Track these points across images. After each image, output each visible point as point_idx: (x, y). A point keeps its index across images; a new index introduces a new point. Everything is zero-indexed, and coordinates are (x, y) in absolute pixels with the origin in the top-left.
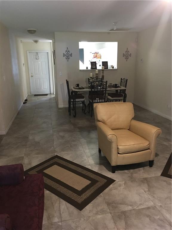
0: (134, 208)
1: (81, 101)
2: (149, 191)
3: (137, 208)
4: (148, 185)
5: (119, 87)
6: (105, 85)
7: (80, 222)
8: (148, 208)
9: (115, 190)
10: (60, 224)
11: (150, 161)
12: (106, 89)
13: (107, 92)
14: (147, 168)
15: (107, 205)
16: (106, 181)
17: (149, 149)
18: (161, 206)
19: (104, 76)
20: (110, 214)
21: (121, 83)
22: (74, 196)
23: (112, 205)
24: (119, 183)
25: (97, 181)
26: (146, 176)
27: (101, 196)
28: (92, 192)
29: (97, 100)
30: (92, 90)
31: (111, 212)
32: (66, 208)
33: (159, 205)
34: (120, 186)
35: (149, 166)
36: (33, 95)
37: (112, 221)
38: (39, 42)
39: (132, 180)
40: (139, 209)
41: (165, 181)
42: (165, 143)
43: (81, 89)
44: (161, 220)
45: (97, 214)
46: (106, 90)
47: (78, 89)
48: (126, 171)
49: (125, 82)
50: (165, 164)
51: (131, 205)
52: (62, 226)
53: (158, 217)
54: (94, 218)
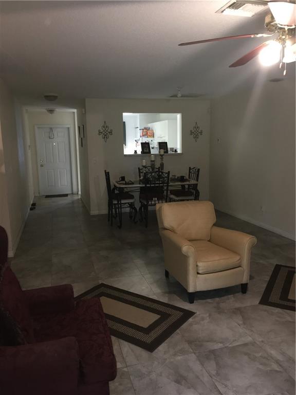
0: (226, 345)
1: (128, 203)
2: (244, 324)
3: (230, 346)
4: (243, 317)
5: (186, 180)
6: (166, 177)
7: (154, 366)
8: (246, 345)
9: (196, 324)
10: (125, 369)
11: (242, 284)
12: (168, 183)
13: (170, 188)
14: (240, 295)
15: (188, 344)
16: (182, 314)
17: (240, 266)
18: (262, 341)
19: (163, 164)
20: (193, 354)
21: (189, 175)
22: (139, 335)
23: (195, 343)
24: (201, 315)
25: (170, 315)
26: (238, 305)
27: (178, 333)
28: (164, 328)
29: (155, 201)
30: (146, 185)
31: (195, 351)
32: (130, 351)
33: (260, 340)
34: (203, 319)
35: (241, 293)
36: (44, 195)
37: (198, 362)
38: (55, 112)
39: (220, 311)
40: (234, 347)
41: (265, 311)
42: (261, 261)
43: (128, 184)
44: (264, 358)
45: (175, 355)
46: (168, 186)
47: (123, 184)
48: (209, 300)
49: (196, 172)
50: (264, 290)
51: (221, 343)
52: (128, 372)
53: (260, 355)
54: (172, 360)
